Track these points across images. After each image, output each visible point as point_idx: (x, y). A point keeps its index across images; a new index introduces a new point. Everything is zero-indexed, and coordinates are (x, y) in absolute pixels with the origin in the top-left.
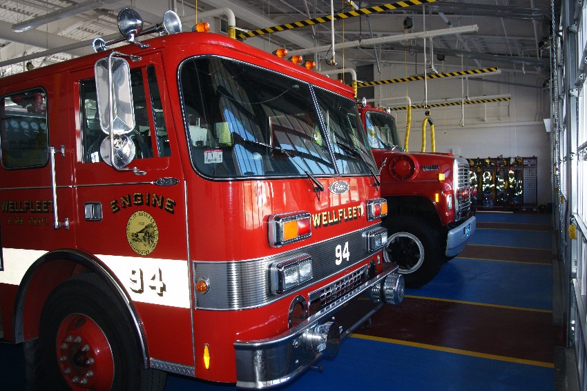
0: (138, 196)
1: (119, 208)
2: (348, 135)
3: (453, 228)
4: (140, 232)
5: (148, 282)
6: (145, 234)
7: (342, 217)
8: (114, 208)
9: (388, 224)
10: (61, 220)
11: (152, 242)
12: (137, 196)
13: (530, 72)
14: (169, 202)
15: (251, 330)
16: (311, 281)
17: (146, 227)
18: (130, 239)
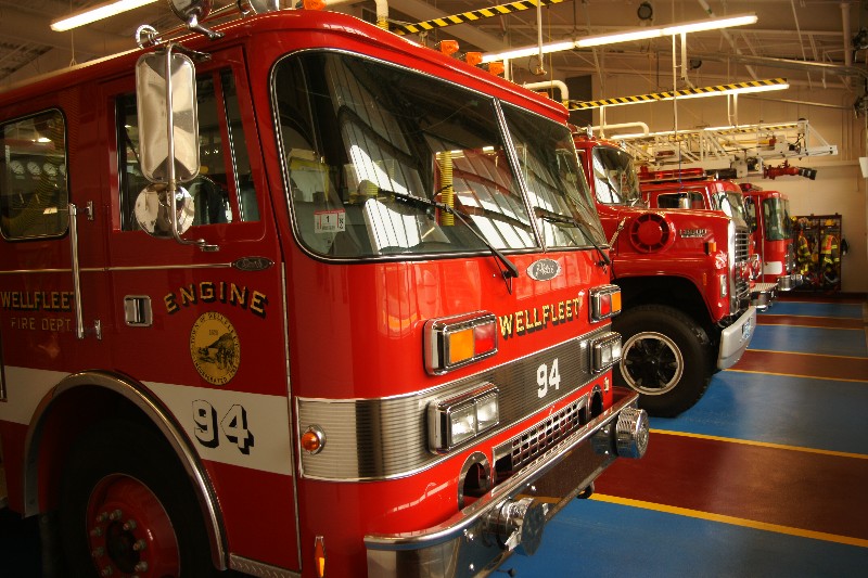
0: (208, 286)
1: (178, 306)
2: (560, 181)
3: (727, 326)
4: (212, 346)
5: (225, 430)
6: (220, 351)
7: (548, 319)
8: (170, 306)
9: (623, 326)
10: (88, 324)
11: (231, 363)
12: (205, 287)
13: (833, 85)
14: (257, 297)
15: (399, 512)
16: (497, 427)
17: (221, 339)
18: (195, 358)
